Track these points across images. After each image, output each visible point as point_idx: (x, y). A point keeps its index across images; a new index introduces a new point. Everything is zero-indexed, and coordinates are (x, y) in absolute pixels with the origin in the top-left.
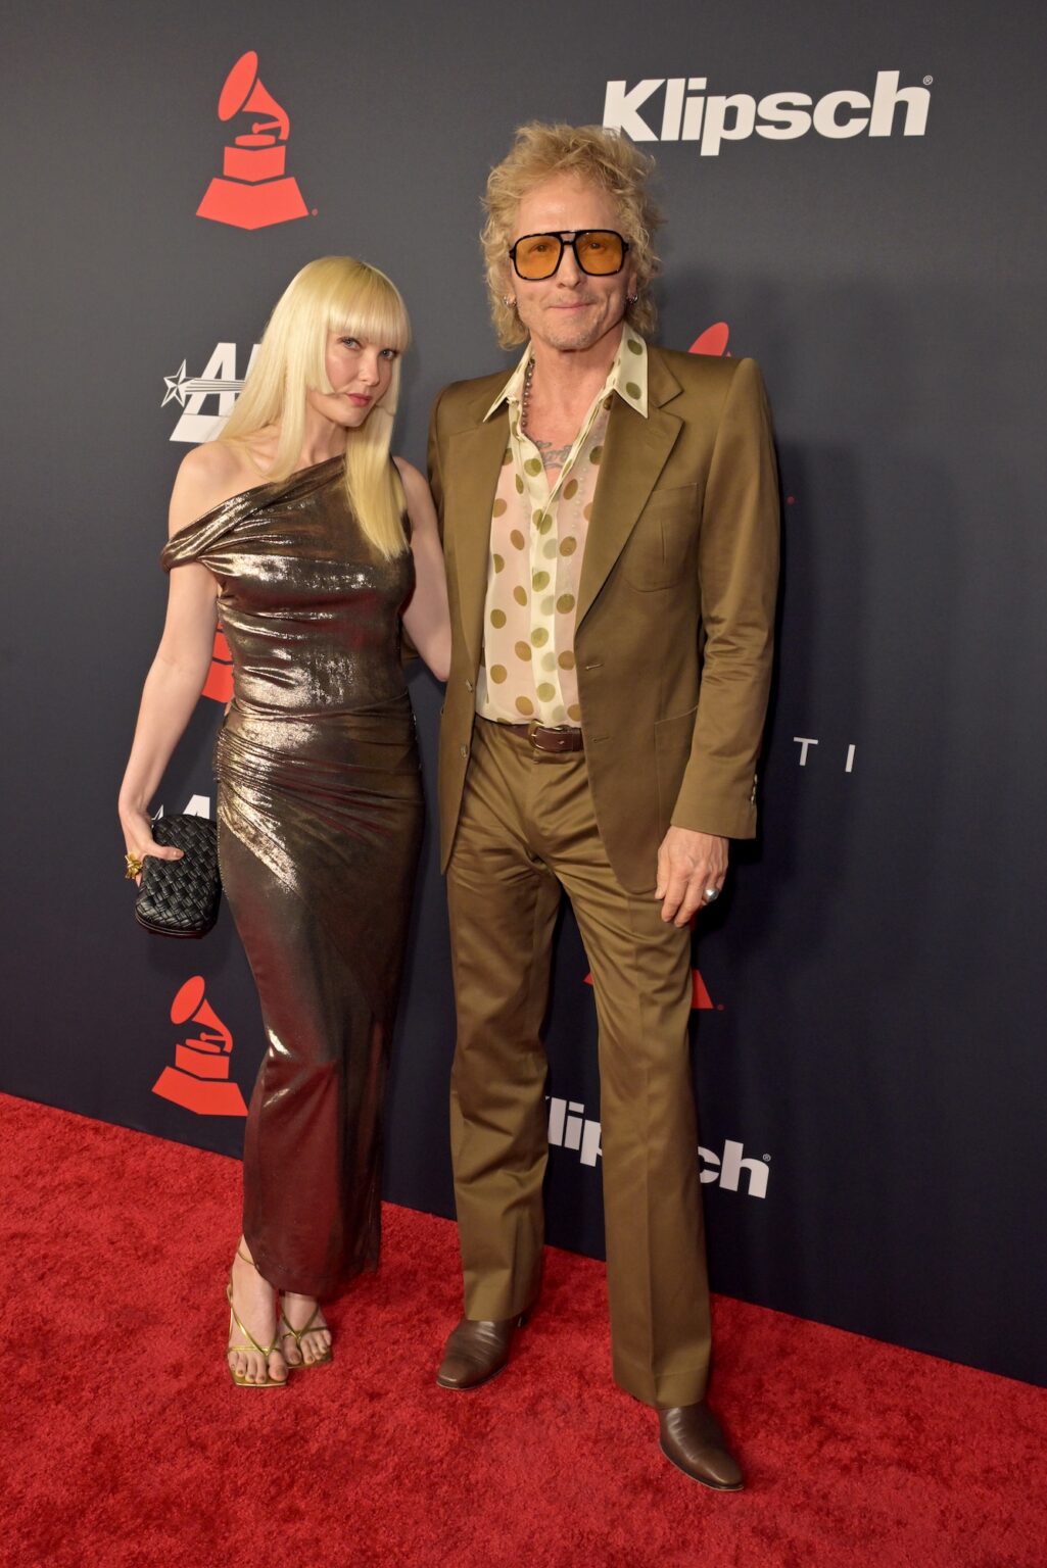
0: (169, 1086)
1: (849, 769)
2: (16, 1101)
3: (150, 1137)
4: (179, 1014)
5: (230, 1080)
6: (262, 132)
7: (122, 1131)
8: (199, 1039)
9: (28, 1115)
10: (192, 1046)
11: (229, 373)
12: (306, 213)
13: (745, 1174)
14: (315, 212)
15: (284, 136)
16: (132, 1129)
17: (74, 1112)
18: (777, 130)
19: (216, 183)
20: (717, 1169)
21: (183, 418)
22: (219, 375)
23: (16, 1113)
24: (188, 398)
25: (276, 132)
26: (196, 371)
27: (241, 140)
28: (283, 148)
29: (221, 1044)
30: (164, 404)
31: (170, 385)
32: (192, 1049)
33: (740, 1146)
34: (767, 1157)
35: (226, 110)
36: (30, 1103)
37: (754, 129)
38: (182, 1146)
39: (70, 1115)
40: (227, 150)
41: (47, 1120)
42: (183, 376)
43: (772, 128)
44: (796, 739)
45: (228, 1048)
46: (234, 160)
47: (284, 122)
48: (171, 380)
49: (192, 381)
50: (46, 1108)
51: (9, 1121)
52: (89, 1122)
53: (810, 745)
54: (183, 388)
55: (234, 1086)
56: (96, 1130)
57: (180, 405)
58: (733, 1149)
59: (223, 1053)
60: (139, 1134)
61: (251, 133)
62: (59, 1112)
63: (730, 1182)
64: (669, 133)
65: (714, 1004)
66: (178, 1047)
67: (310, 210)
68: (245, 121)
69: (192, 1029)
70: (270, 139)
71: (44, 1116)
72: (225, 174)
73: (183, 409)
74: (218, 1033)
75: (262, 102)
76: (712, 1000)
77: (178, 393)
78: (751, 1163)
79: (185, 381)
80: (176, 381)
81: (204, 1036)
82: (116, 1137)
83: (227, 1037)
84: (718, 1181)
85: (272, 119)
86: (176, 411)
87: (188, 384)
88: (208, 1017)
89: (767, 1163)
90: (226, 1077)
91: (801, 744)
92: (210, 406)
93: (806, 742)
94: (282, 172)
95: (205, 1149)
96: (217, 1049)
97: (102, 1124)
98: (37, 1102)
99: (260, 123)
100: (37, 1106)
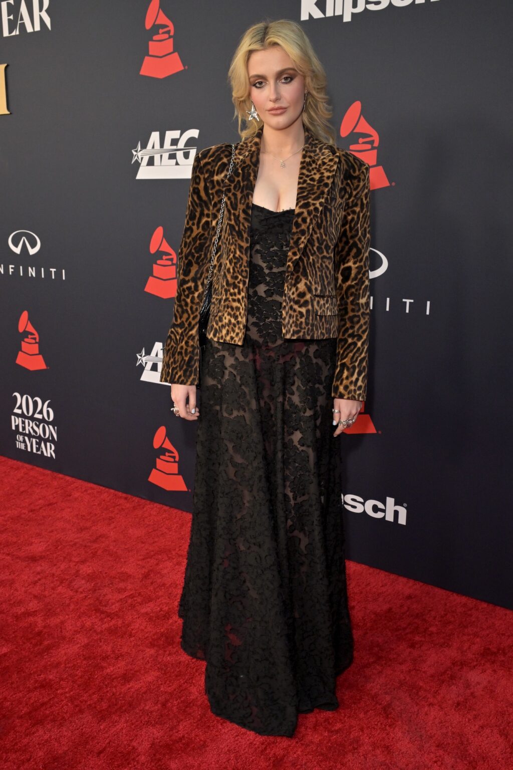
0: (155, 478)
1: (428, 313)
2: (95, 486)
3: (149, 502)
4: (156, 445)
5: (178, 474)
6: (163, 33)
7: (136, 499)
8: (165, 455)
9: (98, 492)
10: (162, 458)
11: (157, 146)
12: (183, 68)
13: (396, 513)
14: (186, 67)
15: (172, 33)
16: (142, 498)
17: (119, 491)
18: (375, 6)
19: (146, 58)
20: (384, 511)
21: (141, 169)
22: (153, 147)
23: (93, 491)
24: (142, 158)
25: (168, 32)
26: (144, 146)
27: (155, 38)
28: (172, 39)
29: (174, 457)
30: (132, 162)
31: (135, 153)
32: (162, 460)
33: (393, 500)
34: (405, 505)
35: (148, 25)
36: (101, 487)
37: (365, 7)
38: (161, 505)
39: (116, 492)
40: (151, 43)
41: (106, 494)
42: (139, 149)
43: (373, 5)
44: (404, 300)
45: (177, 459)
46: (153, 47)
47: (171, 28)
48: (135, 151)
49: (143, 151)
50: (107, 489)
51: (89, 494)
52: (124, 495)
53: (410, 303)
54: (140, 154)
55: (181, 477)
56: (126, 498)
57: (139, 162)
58: (390, 501)
59: (175, 462)
60: (143, 501)
61: (159, 34)
62: (112, 491)
63: (390, 518)
64: (329, 13)
65: (377, 430)
66: (157, 459)
67: (184, 67)
68: (156, 28)
69: (162, 451)
70: (166, 36)
71: (105, 492)
72: (150, 54)
73: (140, 164)
74: (173, 453)
75: (163, 19)
76: (376, 428)
77: (138, 157)
78: (398, 508)
79: (140, 151)
80: (136, 151)
81: (167, 454)
82: (133, 501)
83: (176, 454)
84: (385, 516)
85: (166, 26)
86: (137, 165)
87: (141, 152)
88: (168, 445)
89: (406, 508)
90: (177, 472)
91: (406, 302)
92: (151, 162)
93: (408, 301)
94: (172, 50)
95: (171, 507)
96: (172, 460)
97: (129, 496)
98: (103, 486)
99: (162, 29)
100: (104, 488)
